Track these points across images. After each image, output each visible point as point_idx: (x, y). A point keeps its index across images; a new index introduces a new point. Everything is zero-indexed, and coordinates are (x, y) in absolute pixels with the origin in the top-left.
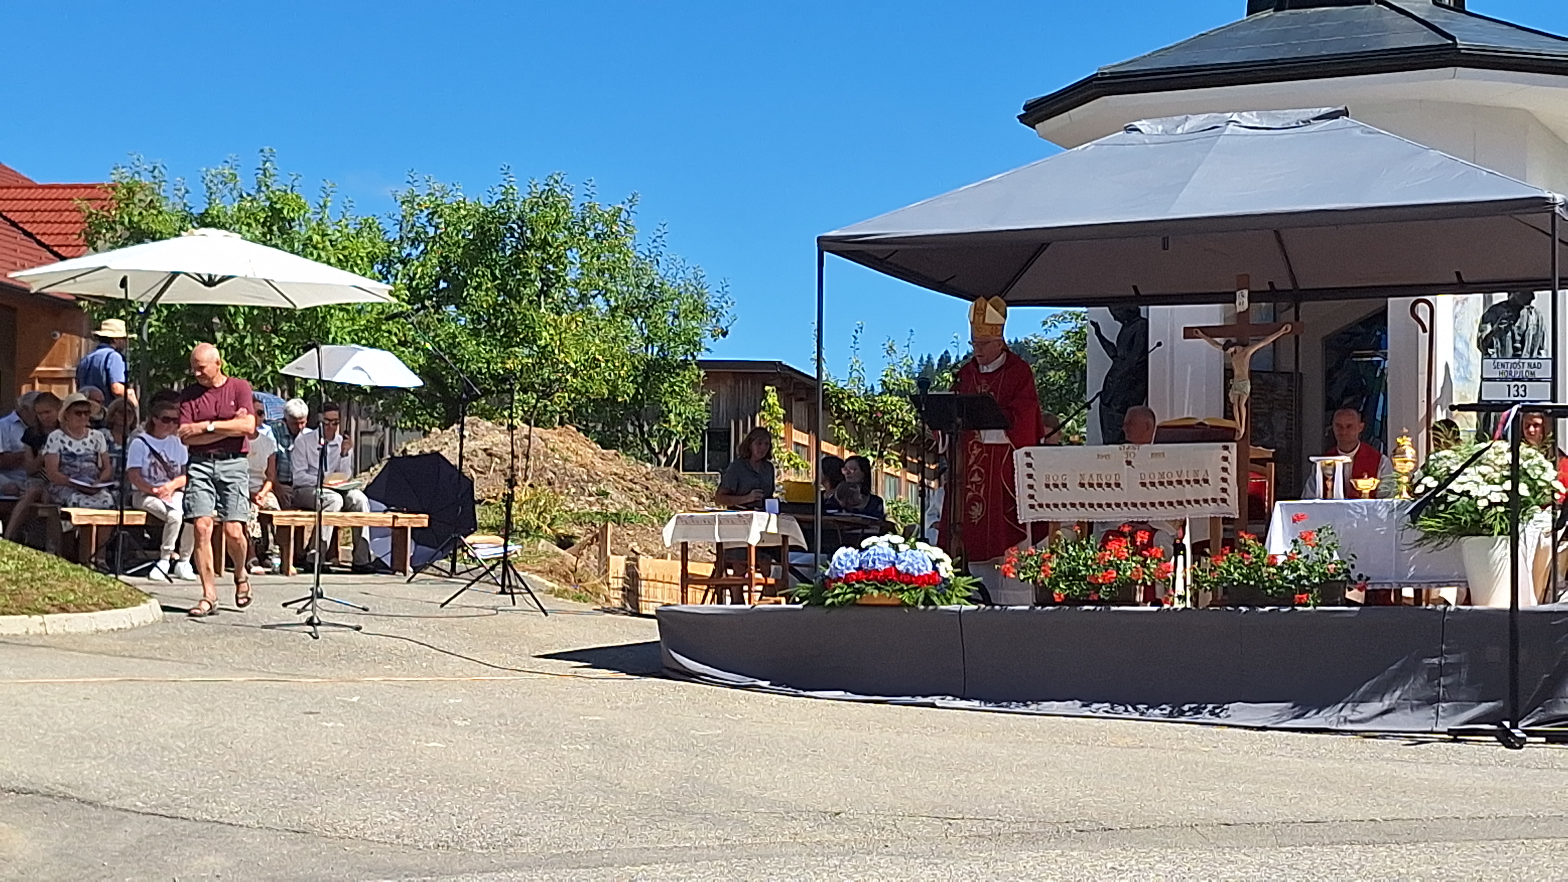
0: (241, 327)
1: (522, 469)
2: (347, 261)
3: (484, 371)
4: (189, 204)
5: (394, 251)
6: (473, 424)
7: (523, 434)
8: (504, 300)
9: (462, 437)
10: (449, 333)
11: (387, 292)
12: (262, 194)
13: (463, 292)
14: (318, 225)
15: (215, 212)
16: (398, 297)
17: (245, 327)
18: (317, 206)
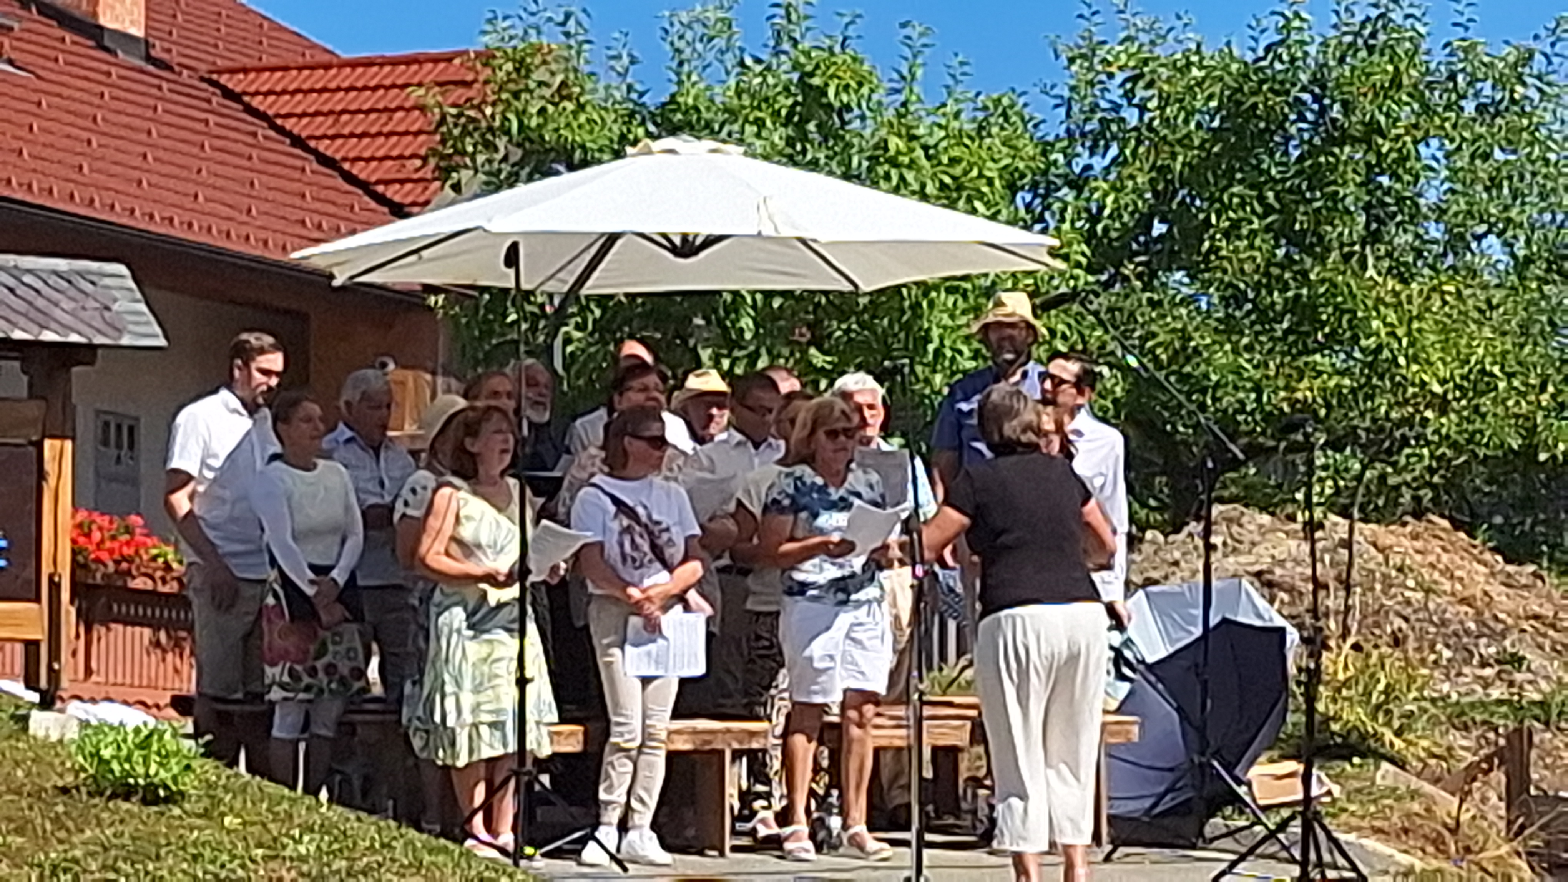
0: (748, 336)
1: (1337, 613)
2: (960, 188)
3: (1248, 408)
4: (638, 87)
5: (1055, 162)
6: (1230, 521)
7: (1337, 537)
8: (1287, 255)
9: (1210, 548)
10: (1174, 330)
11: (1044, 250)
12: (783, 58)
13: (1202, 241)
14: (900, 116)
15: (690, 101)
16: (1066, 258)
17: (756, 335)
18: (895, 76)
